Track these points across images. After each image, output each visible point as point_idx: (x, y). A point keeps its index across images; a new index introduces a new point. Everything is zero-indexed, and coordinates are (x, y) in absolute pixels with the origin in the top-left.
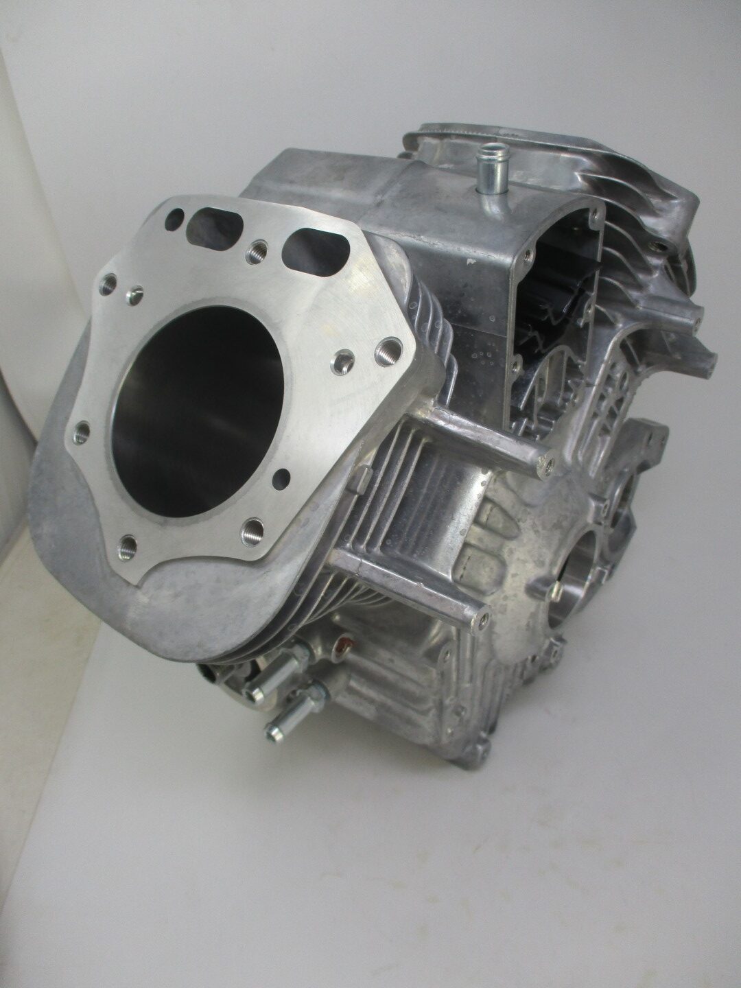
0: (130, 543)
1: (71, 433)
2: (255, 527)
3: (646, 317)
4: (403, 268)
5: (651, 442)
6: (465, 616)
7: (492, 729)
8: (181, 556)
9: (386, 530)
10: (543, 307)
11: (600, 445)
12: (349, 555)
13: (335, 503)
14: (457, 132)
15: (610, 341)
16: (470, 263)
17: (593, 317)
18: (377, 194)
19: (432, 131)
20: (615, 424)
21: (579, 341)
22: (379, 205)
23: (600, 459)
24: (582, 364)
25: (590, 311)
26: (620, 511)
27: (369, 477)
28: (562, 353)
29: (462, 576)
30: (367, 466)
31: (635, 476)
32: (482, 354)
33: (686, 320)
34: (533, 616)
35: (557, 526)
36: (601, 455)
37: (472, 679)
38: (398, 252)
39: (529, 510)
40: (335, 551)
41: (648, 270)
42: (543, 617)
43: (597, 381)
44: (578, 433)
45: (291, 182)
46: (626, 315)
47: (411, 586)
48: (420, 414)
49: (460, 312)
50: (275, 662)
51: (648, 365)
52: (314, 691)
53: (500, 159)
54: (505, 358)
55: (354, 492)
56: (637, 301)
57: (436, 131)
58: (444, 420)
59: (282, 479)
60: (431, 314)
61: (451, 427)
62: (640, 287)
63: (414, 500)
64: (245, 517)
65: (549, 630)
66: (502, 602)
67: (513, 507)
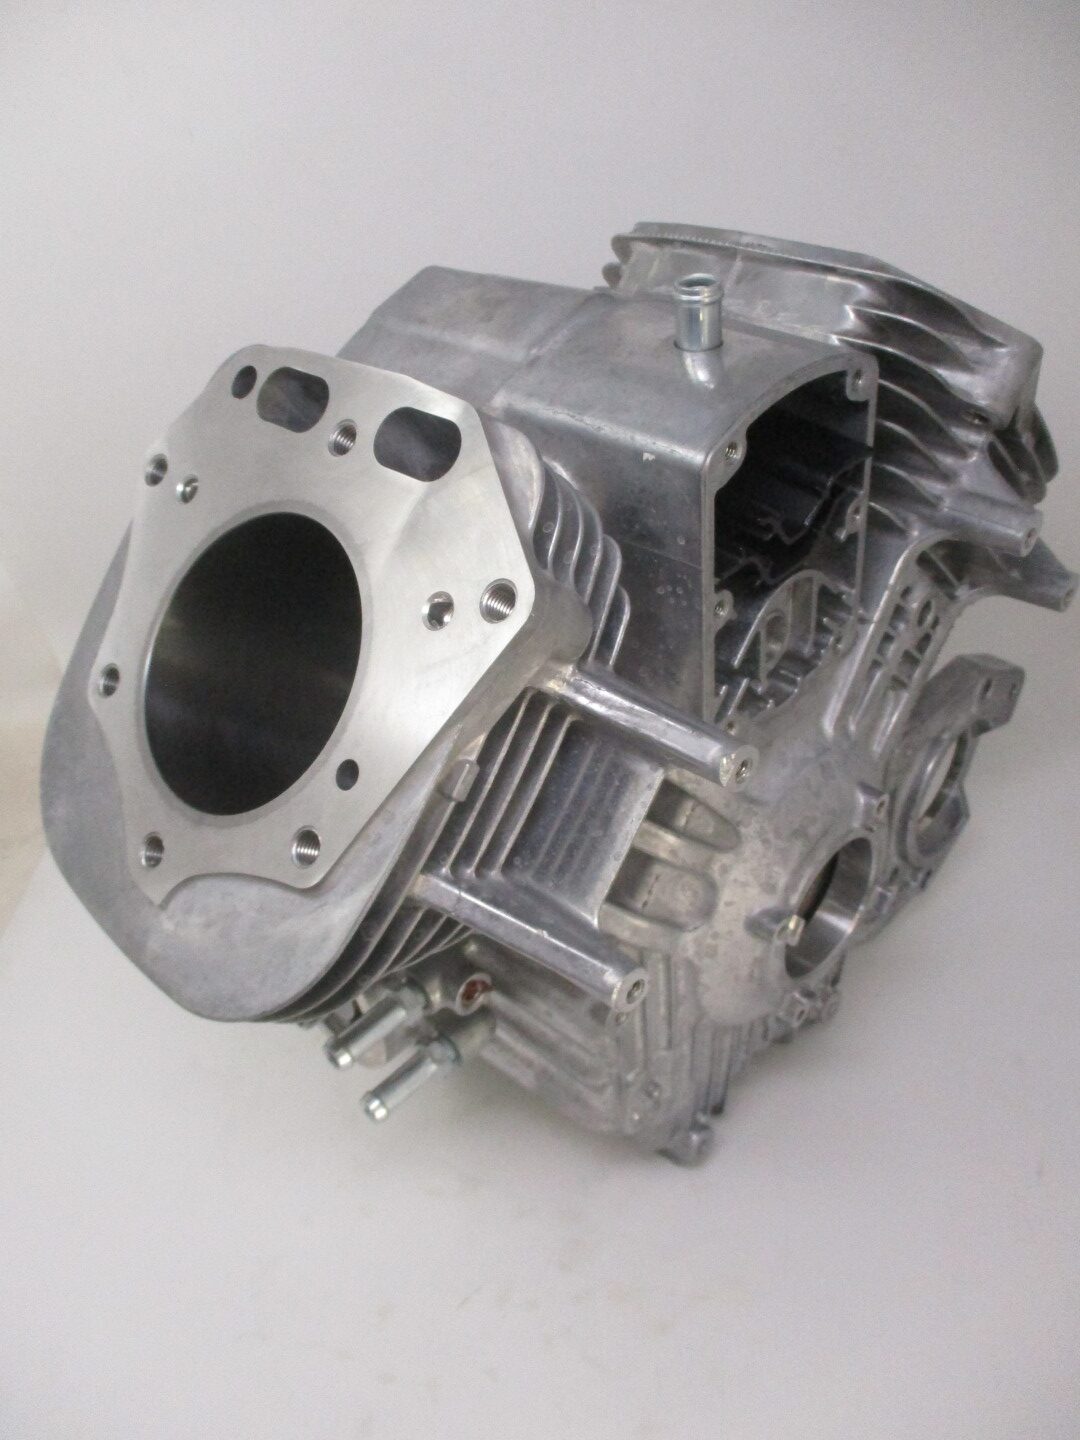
0: (155, 843)
1: (97, 680)
2: (308, 838)
3: (952, 523)
4: (531, 475)
5: (989, 694)
6: (604, 984)
7: (718, 1110)
8: (216, 871)
9: (509, 845)
10: (762, 521)
11: (892, 704)
12: (443, 885)
13: (417, 815)
14: (682, 238)
15: (898, 557)
16: (647, 460)
17: (865, 525)
18: (530, 347)
19: (648, 235)
20: (917, 674)
21: (840, 558)
22: (533, 363)
23: (891, 726)
24: (849, 593)
25: (858, 517)
26: (946, 791)
27: (471, 779)
28: (810, 580)
29: (645, 904)
30: (469, 762)
31: (970, 739)
32: (670, 589)
33: (1012, 532)
34: (760, 962)
35: (800, 833)
36: (893, 718)
37: (670, 1045)
38: (526, 450)
39: (755, 809)
40: (422, 878)
41: (960, 450)
42: (777, 964)
43: (877, 616)
44: (845, 693)
45: (422, 321)
46: (923, 518)
47: (528, 935)
48: (553, 686)
49: (637, 527)
50: (380, 1004)
51: (973, 585)
52: (437, 1049)
53: (707, 300)
54: (701, 597)
55: (450, 798)
56: (939, 498)
57: (654, 235)
58: (587, 696)
59: (348, 773)
60: (579, 539)
61: (597, 708)
62: (946, 476)
63: (554, 802)
64: (298, 825)
65: (788, 981)
66: (709, 941)
67: (727, 805)
